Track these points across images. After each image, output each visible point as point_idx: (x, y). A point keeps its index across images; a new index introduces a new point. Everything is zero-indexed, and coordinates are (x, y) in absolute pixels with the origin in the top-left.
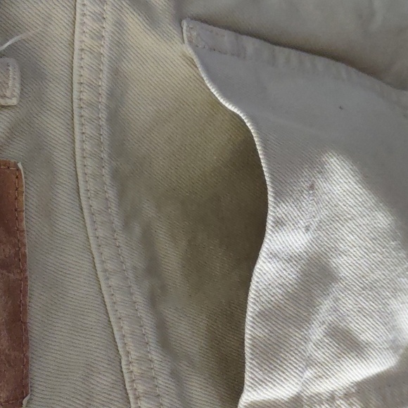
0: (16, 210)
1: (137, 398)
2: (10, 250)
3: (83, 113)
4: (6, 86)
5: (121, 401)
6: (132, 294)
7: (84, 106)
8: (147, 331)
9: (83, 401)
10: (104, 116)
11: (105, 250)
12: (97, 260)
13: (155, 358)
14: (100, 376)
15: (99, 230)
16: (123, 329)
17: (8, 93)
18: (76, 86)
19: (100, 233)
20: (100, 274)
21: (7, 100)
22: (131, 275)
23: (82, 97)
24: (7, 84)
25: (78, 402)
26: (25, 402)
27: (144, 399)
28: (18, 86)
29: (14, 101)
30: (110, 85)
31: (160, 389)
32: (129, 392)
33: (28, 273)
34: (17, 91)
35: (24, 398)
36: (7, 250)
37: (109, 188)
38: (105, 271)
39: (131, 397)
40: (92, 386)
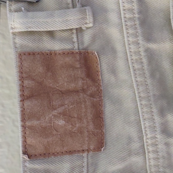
0: (97, 71)
1: (149, 152)
2: (94, 89)
3: (127, 24)
4: (86, 19)
5: (142, 153)
6: (151, 108)
7: (127, 20)
8: (156, 125)
9: (127, 153)
10: (138, 23)
11: (140, 87)
12: (136, 92)
13: (158, 137)
14: (135, 143)
15: (137, 78)
16: (145, 124)
17: (88, 22)
18: (122, 12)
19: (139, 79)
20: (138, 99)
21: (88, 25)
22: (152, 99)
23: (125, 16)
24: (86, 18)
25: (125, 153)
26: (102, 149)
27: (152, 153)
28: (91, 17)
29: (91, 25)
30: (138, 8)
31: (159, 149)
32: (146, 150)
33: (103, 98)
34: (92, 20)
35: (102, 147)
36: (93, 89)
37: (143, 57)
38: (140, 97)
39: (146, 152)
40: (131, 147)
